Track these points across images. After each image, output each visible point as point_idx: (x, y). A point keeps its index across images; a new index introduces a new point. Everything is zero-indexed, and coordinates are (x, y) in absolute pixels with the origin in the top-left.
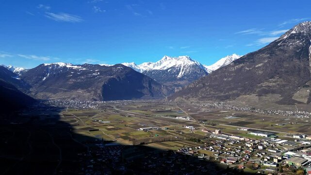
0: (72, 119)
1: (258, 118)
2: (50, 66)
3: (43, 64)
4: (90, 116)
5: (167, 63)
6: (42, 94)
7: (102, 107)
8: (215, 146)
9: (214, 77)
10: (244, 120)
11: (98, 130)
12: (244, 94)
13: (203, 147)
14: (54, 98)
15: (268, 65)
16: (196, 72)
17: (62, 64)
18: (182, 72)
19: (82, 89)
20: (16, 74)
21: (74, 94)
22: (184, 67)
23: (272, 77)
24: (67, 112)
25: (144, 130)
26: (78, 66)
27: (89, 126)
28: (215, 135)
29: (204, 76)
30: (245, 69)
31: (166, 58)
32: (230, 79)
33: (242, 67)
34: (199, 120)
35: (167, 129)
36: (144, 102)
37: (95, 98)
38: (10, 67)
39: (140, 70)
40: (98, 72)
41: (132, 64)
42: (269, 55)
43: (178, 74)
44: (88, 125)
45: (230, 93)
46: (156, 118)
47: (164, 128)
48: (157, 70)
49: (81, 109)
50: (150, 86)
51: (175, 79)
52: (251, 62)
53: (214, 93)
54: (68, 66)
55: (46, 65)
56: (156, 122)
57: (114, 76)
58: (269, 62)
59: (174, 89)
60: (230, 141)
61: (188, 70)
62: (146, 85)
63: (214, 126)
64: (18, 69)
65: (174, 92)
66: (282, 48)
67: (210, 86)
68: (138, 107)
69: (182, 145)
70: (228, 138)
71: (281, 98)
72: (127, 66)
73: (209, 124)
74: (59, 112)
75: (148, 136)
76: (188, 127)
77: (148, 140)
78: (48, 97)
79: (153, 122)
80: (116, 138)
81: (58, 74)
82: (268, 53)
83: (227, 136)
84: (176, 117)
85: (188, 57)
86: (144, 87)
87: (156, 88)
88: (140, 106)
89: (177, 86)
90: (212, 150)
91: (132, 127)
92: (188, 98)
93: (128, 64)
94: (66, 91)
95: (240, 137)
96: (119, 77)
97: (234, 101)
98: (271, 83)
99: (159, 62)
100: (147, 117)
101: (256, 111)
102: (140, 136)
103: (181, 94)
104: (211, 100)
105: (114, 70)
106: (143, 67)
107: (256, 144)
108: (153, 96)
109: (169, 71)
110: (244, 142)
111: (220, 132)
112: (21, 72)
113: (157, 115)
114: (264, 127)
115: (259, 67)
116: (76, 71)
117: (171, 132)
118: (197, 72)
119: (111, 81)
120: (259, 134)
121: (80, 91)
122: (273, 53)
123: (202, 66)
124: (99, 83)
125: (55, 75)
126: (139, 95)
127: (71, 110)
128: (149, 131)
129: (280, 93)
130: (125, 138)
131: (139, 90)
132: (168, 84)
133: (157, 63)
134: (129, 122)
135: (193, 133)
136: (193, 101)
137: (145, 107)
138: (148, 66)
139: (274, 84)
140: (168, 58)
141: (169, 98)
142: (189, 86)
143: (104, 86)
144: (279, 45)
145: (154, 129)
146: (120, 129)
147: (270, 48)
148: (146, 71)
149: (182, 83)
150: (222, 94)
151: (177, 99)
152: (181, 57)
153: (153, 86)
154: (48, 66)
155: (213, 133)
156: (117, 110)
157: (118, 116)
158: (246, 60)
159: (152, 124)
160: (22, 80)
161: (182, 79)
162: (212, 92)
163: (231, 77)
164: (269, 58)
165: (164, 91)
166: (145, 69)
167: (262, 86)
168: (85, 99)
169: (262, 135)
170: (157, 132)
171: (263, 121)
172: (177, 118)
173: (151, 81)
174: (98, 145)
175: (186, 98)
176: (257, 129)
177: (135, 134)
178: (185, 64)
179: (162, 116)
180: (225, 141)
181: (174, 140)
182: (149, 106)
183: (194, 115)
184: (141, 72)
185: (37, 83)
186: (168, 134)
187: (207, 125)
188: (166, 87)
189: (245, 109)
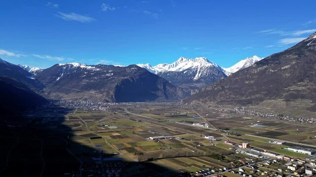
0: (76, 123)
1: (290, 127)
2: (64, 66)
3: (58, 64)
4: (97, 119)
5: (183, 65)
6: (54, 94)
7: (113, 109)
8: (245, 167)
9: (234, 79)
10: (273, 129)
11: (101, 138)
12: (268, 99)
13: (229, 168)
14: (66, 99)
15: (296, 67)
16: (213, 74)
17: (76, 65)
18: (199, 74)
19: (95, 89)
20: (31, 74)
21: (86, 94)
22: (201, 68)
23: (302, 80)
24: (74, 114)
25: (154, 139)
26: (92, 66)
27: (93, 132)
28: (242, 149)
29: (222, 78)
30: (269, 72)
31: (182, 59)
32: (252, 82)
33: (266, 69)
34: (220, 128)
35: (182, 139)
36: (158, 105)
37: (108, 99)
38: (26, 67)
39: (155, 71)
40: (111, 72)
41: (147, 65)
42: (297, 56)
43: (194, 76)
44: (91, 130)
45: (253, 97)
46: (170, 125)
47: (178, 138)
48: (172, 72)
49: (90, 111)
50: (165, 88)
51: (191, 81)
52: (277, 63)
53: (234, 96)
54: (82, 67)
55: (60, 65)
56: (169, 129)
57: (128, 77)
58: (297, 64)
59: (190, 92)
60: (264, 160)
61: (205, 72)
62: (161, 87)
63: (239, 137)
64: (34, 69)
65: (190, 95)
66: (312, 48)
67: (229, 89)
68: (151, 111)
69: (202, 165)
70: (260, 156)
71: (313, 104)
72: (141, 66)
73: (232, 134)
74: (66, 113)
75: (159, 148)
76: (208, 138)
77: (158, 154)
78: (61, 98)
79: (166, 129)
80: (119, 150)
81: (72, 74)
82: (295, 54)
83: (258, 152)
84: (192, 123)
85: (206, 58)
86: (158, 89)
87: (171, 90)
88: (153, 109)
89: (194, 88)
90: (242, 174)
91: (141, 135)
92: (205, 102)
93: (142, 65)
94: (79, 92)
95: (277, 155)
96: (132, 79)
97: (257, 106)
98: (301, 87)
99: (174, 63)
100: (159, 122)
101: (285, 118)
102: (149, 147)
103: (198, 97)
104: (231, 104)
105: (128, 71)
106: (158, 68)
107: (301, 166)
108: (167, 99)
109: (185, 72)
110: (283, 162)
111: (248, 146)
112: (37, 72)
113: (171, 120)
114: (301, 140)
115: (285, 69)
116: (89, 71)
117: (187, 143)
118: (215, 74)
119: (125, 82)
120: (299, 151)
121: (93, 92)
122: (302, 54)
123: (220, 68)
124: (112, 84)
125: (68, 75)
126: (153, 97)
127: (80, 111)
128: (160, 142)
129: (311, 98)
130: (130, 150)
131: (153, 92)
132: (184, 86)
133: (172, 64)
134: (139, 127)
135: (214, 146)
136: (211, 105)
137: (158, 110)
138: (163, 68)
139: (303, 88)
140: (184, 60)
141: (185, 102)
142: (207, 89)
143: (117, 87)
144: (308, 45)
145: (166, 139)
146: (127, 137)
147: (298, 48)
148: (161, 73)
149: (198, 85)
150: (244, 98)
151: (193, 103)
152: (198, 58)
153: (168, 87)
154: (62, 66)
155: (240, 146)
156: (128, 112)
157: (127, 120)
158: (270, 62)
159: (165, 132)
160: (36, 79)
161: (198, 81)
162: (232, 96)
163: (253, 80)
164: (297, 59)
165: (180, 93)
166: (160, 71)
167: (289, 90)
168: (97, 100)
169: (304, 152)
170: (169, 142)
171: (298, 132)
172: (194, 124)
173: (165, 83)
174: (96, 159)
175: (203, 102)
176: (294, 143)
177: (143, 144)
178: (202, 65)
179: (177, 121)
180: (257, 160)
181: (190, 156)
182: (162, 110)
183: (213, 121)
184: (156, 73)
185: (51, 82)
186: (183, 146)
187: (230, 135)
188: (182, 89)
189: (271, 116)
